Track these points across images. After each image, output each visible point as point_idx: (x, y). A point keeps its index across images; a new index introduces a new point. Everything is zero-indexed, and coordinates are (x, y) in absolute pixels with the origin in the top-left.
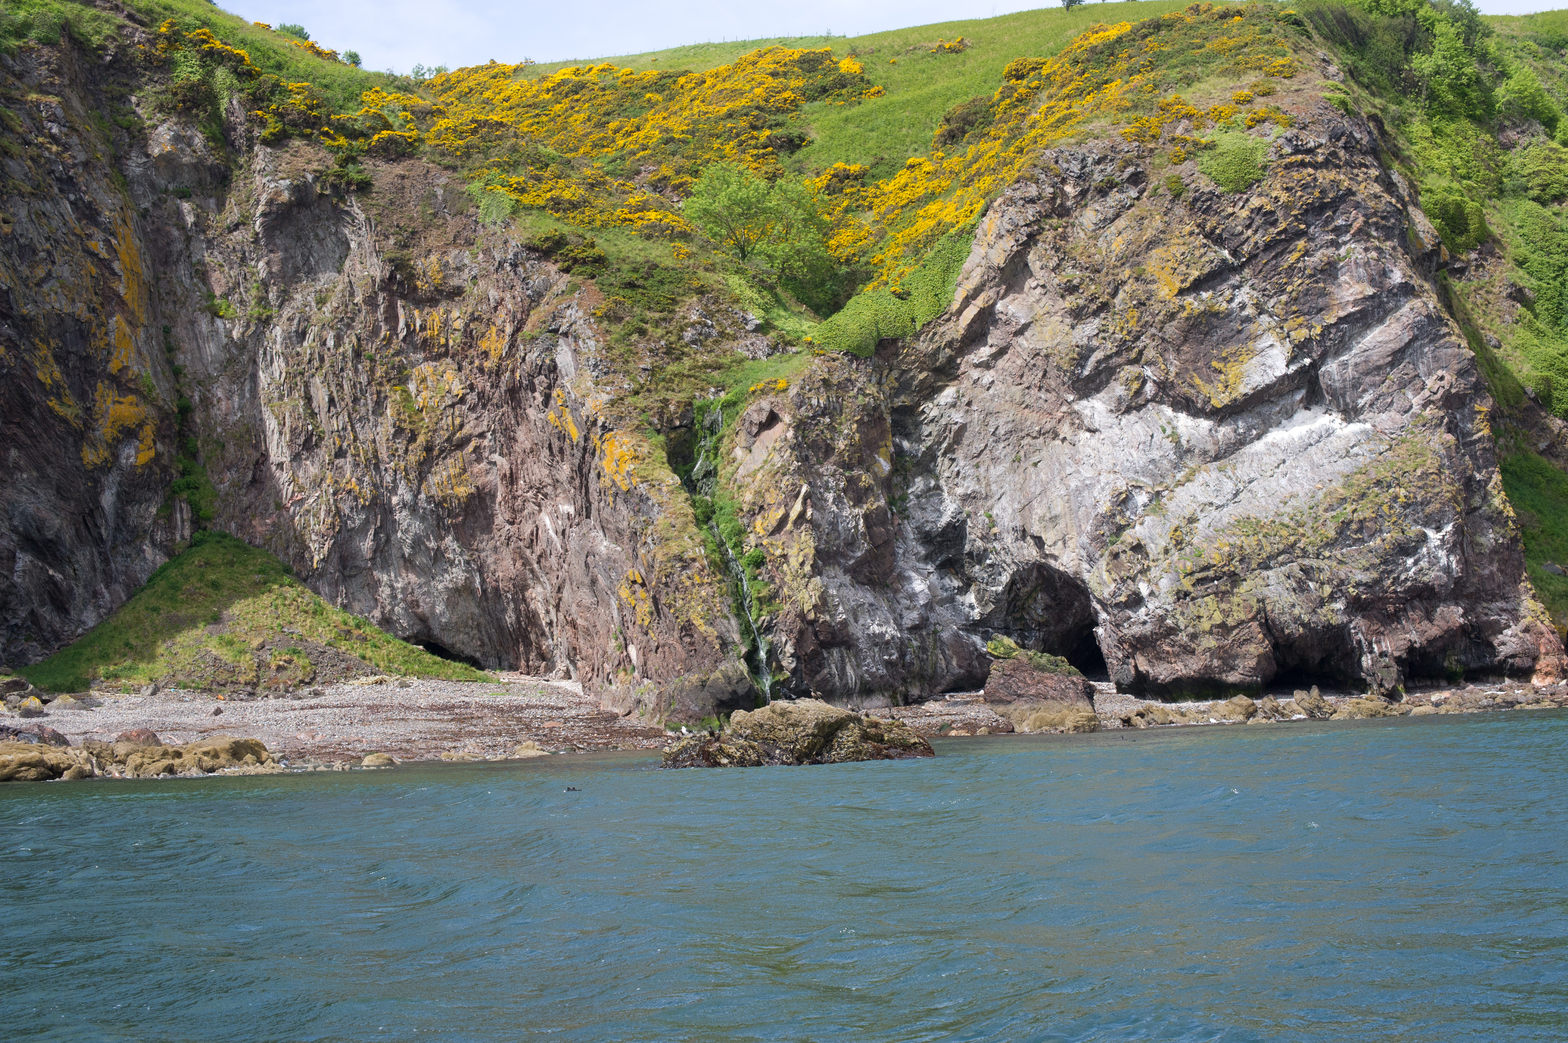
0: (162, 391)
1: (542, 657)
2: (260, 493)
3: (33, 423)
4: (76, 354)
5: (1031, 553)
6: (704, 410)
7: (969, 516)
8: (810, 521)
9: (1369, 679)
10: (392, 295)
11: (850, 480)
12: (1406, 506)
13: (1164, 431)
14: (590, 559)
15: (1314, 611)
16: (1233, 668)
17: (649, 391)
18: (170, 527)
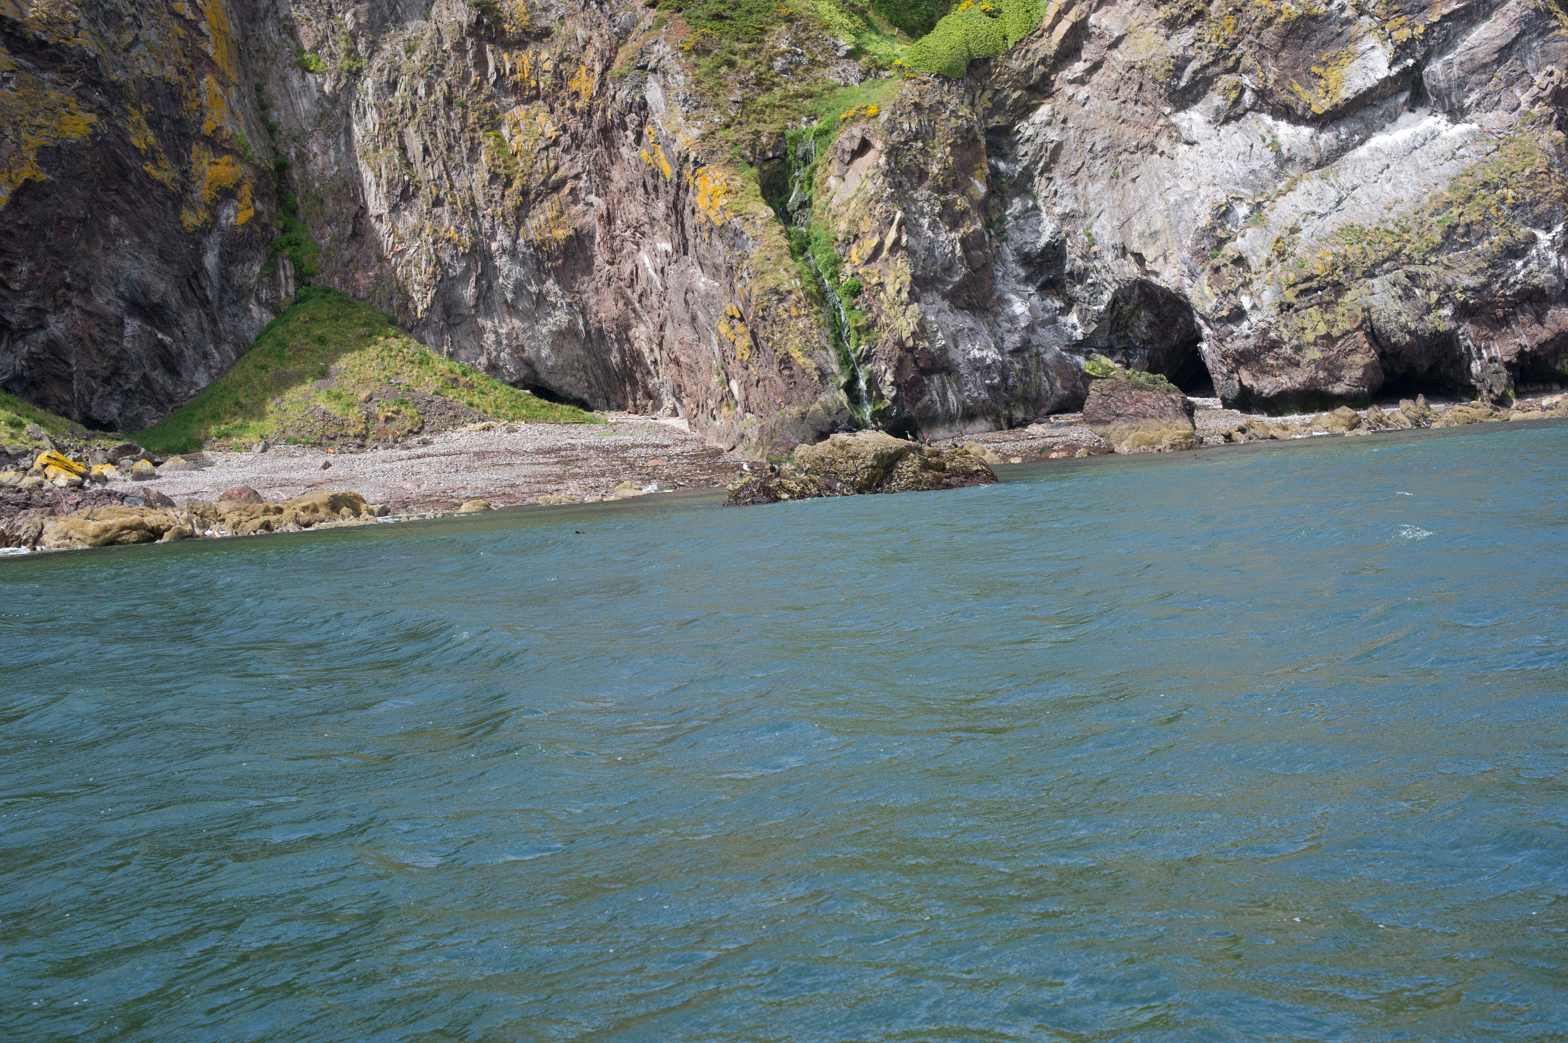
0: (257, 149)
1: (649, 395)
2: (361, 247)
3: (131, 188)
4: (168, 117)
5: (1131, 270)
6: (796, 140)
7: (1068, 235)
8: (906, 248)
9: (1478, 385)
10: (480, 39)
11: (945, 205)
12: (1514, 207)
13: (1264, 140)
14: (689, 296)
15: (1421, 318)
16: (1339, 379)
17: (740, 123)
18: (275, 284)
